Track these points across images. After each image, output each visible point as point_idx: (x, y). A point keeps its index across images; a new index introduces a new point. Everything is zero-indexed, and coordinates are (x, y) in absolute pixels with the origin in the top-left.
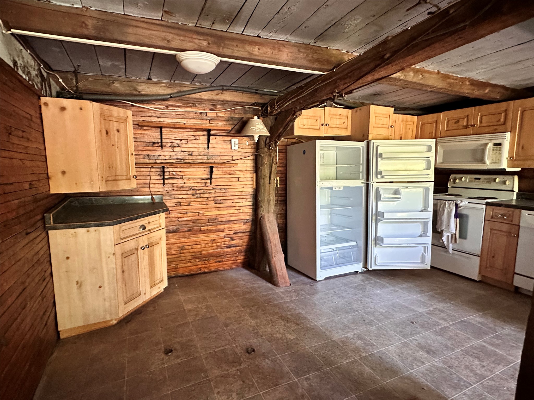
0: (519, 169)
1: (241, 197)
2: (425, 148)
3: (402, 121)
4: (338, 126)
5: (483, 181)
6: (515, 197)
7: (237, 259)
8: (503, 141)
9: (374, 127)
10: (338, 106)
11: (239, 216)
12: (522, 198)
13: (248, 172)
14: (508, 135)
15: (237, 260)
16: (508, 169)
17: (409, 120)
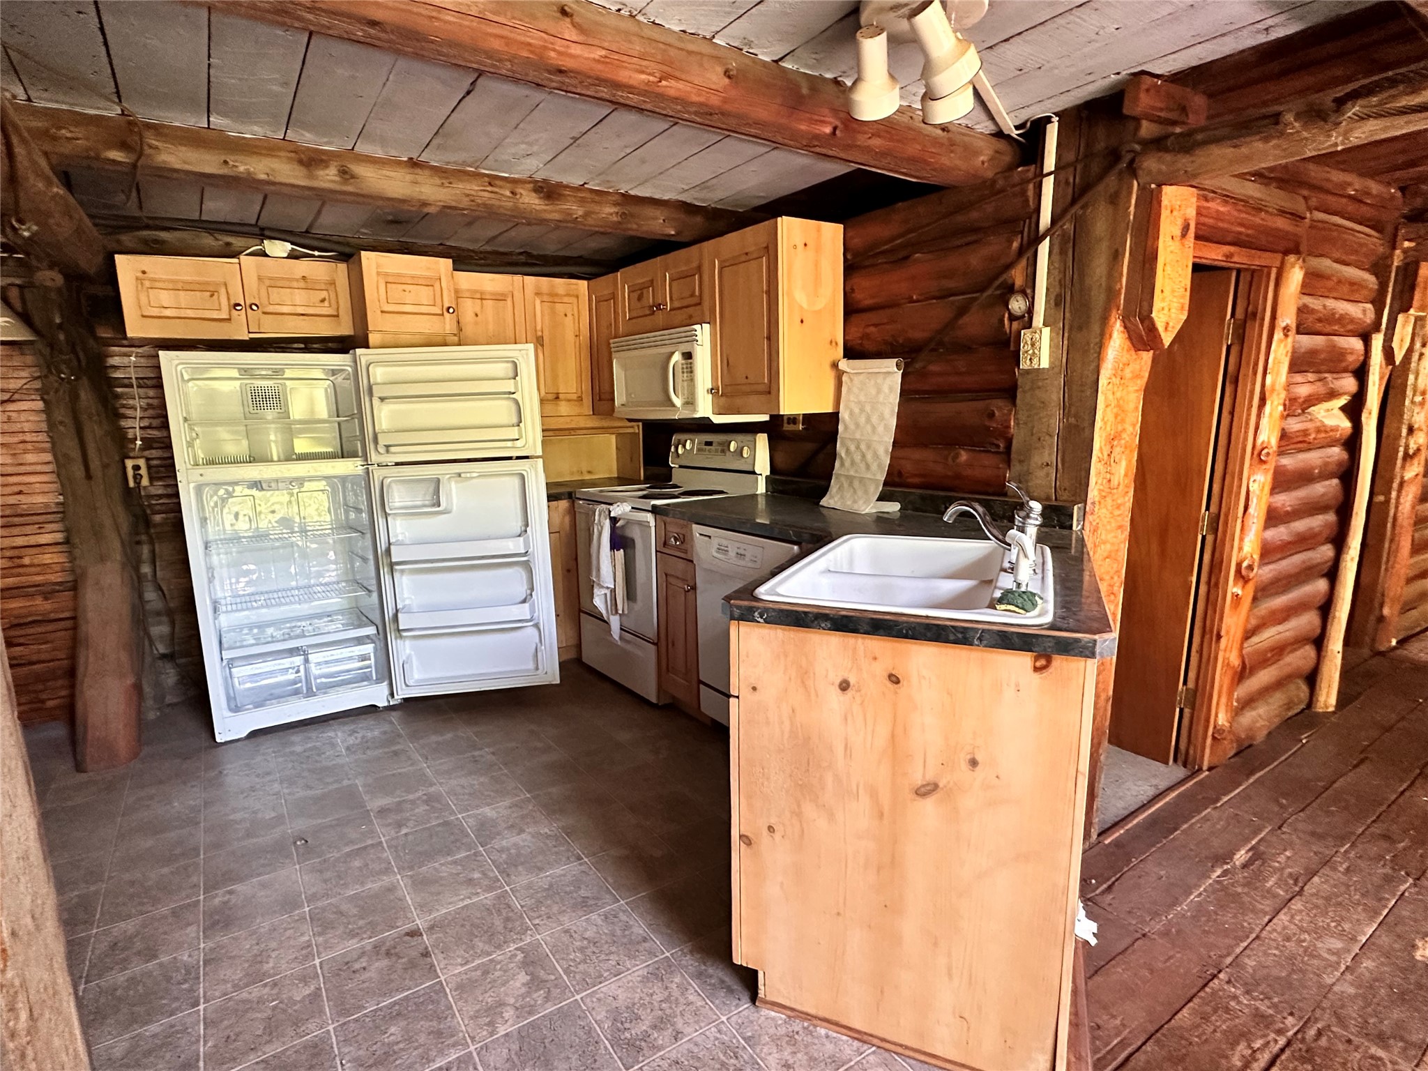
0: (765, 418)
1: (17, 520)
2: (503, 369)
3: (537, 294)
4: (300, 310)
5: (716, 451)
6: (761, 488)
7: (44, 696)
8: (693, 347)
9: (382, 312)
10: (316, 253)
11: (19, 575)
12: (781, 492)
13: (29, 446)
14: (703, 333)
15: (43, 701)
16: (718, 419)
17: (561, 291)
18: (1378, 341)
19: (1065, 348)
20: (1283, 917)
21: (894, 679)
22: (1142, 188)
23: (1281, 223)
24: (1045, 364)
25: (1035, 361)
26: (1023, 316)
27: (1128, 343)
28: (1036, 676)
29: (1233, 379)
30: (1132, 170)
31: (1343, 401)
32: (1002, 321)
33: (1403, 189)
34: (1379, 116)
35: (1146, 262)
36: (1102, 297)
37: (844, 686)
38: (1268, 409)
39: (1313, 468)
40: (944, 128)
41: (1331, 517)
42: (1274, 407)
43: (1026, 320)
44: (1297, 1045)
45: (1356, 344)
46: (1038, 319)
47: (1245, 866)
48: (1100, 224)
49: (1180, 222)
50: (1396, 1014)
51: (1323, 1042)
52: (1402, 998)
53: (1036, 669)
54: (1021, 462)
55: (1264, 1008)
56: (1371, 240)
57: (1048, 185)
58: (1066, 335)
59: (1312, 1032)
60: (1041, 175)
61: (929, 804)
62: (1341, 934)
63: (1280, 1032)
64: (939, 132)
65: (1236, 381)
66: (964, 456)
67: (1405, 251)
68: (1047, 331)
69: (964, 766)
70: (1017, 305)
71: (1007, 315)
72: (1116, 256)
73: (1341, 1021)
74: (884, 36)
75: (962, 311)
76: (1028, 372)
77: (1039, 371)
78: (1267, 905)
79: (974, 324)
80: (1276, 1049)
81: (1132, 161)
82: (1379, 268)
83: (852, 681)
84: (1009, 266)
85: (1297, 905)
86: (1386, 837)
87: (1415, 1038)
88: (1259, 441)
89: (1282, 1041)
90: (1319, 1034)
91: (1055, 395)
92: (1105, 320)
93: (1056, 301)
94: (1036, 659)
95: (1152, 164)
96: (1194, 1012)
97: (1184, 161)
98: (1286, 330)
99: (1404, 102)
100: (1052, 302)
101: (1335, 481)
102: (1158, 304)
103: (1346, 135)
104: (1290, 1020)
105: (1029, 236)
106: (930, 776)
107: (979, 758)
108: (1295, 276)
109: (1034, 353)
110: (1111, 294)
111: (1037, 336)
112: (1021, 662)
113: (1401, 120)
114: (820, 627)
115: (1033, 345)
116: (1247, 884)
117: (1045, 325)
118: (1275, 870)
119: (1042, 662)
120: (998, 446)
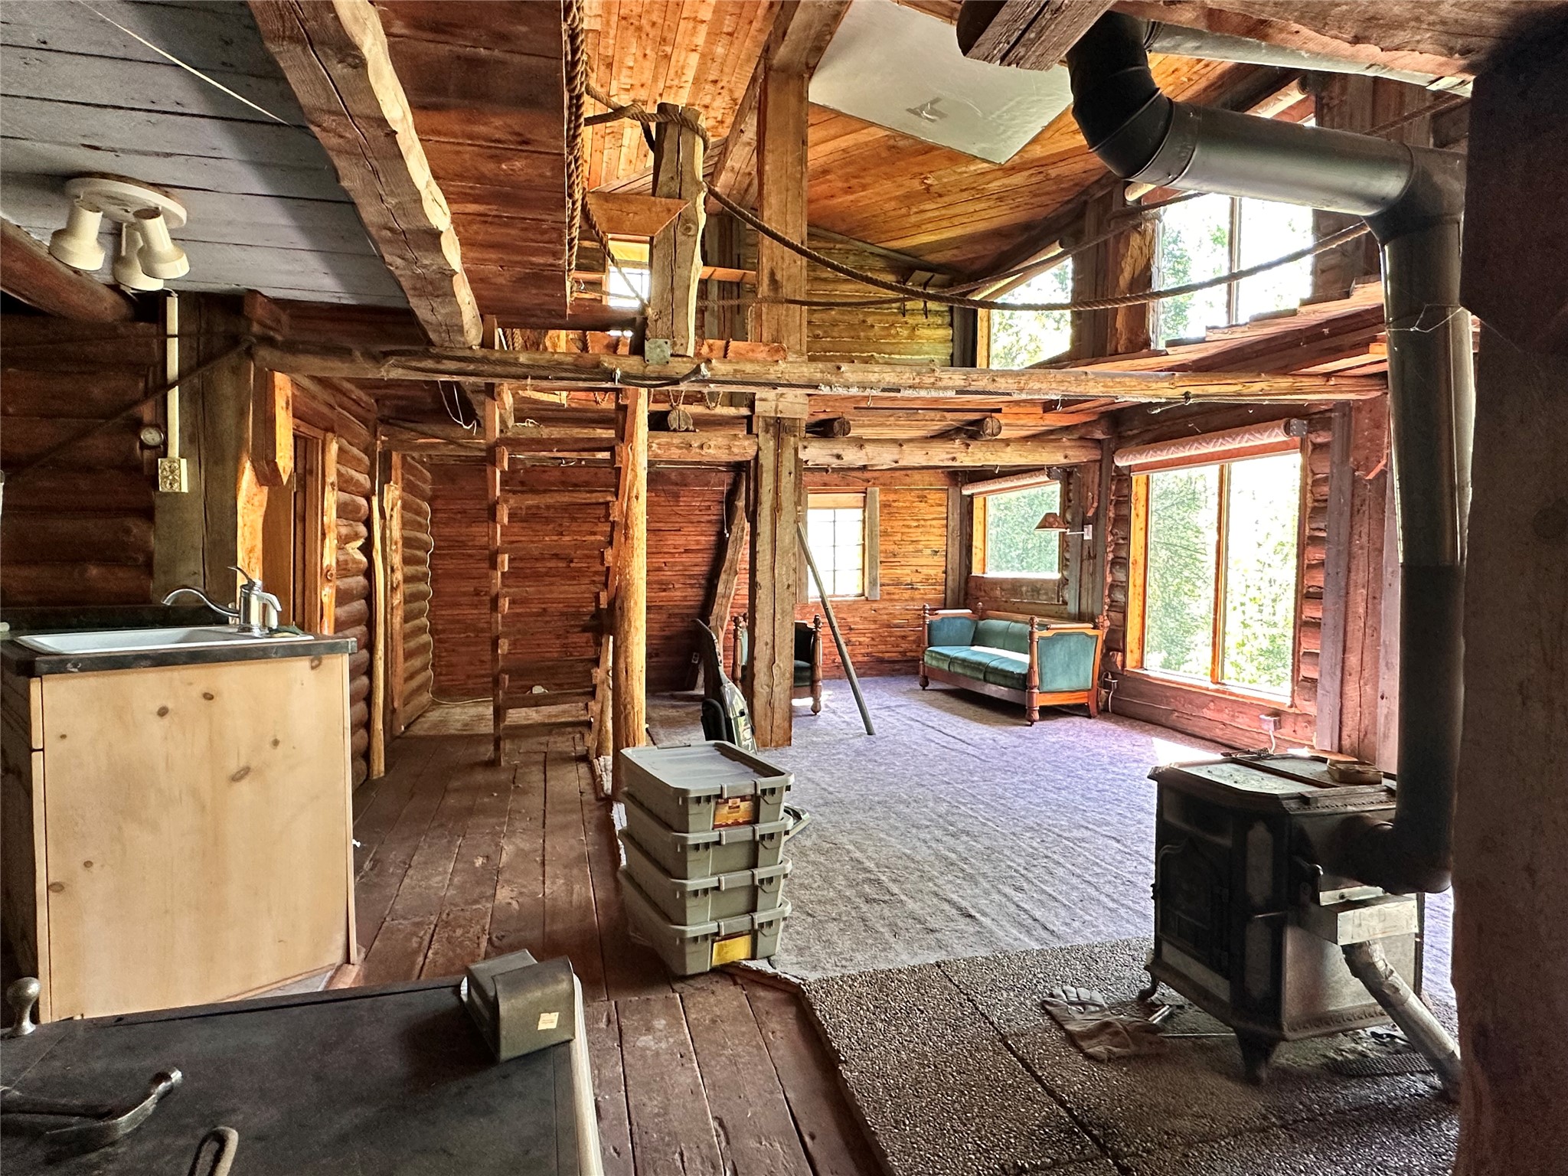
18: (375, 501)
19: (203, 477)
20: (407, 881)
21: (208, 697)
22: (259, 371)
23: (325, 410)
24: (185, 489)
25: (176, 485)
26: (159, 446)
27: (255, 480)
28: (314, 672)
29: (302, 518)
30: (249, 354)
31: (360, 543)
32: (133, 449)
33: (377, 401)
34: (403, 368)
35: (267, 424)
36: (233, 443)
37: (163, 712)
38: (327, 541)
39: (352, 590)
40: (76, 271)
41: (363, 628)
42: (331, 542)
43: (162, 449)
44: (440, 924)
45: (363, 502)
46: (174, 450)
47: (371, 869)
48: (227, 386)
49: (285, 398)
50: (478, 891)
51: (451, 916)
52: (478, 883)
53: (313, 668)
54: (165, 573)
55: (417, 919)
56: (363, 431)
57: (173, 347)
58: (203, 467)
59: (444, 916)
60: (164, 336)
61: (244, 786)
62: (439, 874)
63: (430, 923)
64: (72, 273)
65: (304, 520)
66: (94, 571)
67: (383, 442)
68: (184, 462)
69: (268, 746)
70: (150, 436)
71: (138, 444)
72: (242, 414)
73: (456, 905)
74: (101, 214)
75: (84, 433)
76: (166, 494)
77: (178, 495)
78: (395, 880)
79: (99, 446)
80: (431, 931)
81: (249, 348)
82: (368, 450)
83: (170, 706)
84: (136, 403)
85: (410, 872)
86: (441, 825)
87: (488, 894)
88: (325, 565)
89: (432, 927)
90: (448, 915)
91: (195, 515)
92: (237, 460)
93: (190, 438)
94: (312, 661)
95: (264, 353)
96: (380, 941)
97: (290, 359)
98: (332, 484)
99: (414, 364)
100: (186, 439)
101: (363, 601)
102: (279, 454)
103: (388, 372)
104: (432, 918)
105: (154, 382)
106: (243, 764)
107: (279, 738)
108: (334, 448)
109: (174, 479)
110: (241, 441)
111: (176, 465)
112: (303, 664)
113: (412, 373)
114: (140, 666)
115: (172, 472)
116: (377, 875)
117: (181, 456)
118: (391, 864)
119: (316, 663)
120: (136, 560)
